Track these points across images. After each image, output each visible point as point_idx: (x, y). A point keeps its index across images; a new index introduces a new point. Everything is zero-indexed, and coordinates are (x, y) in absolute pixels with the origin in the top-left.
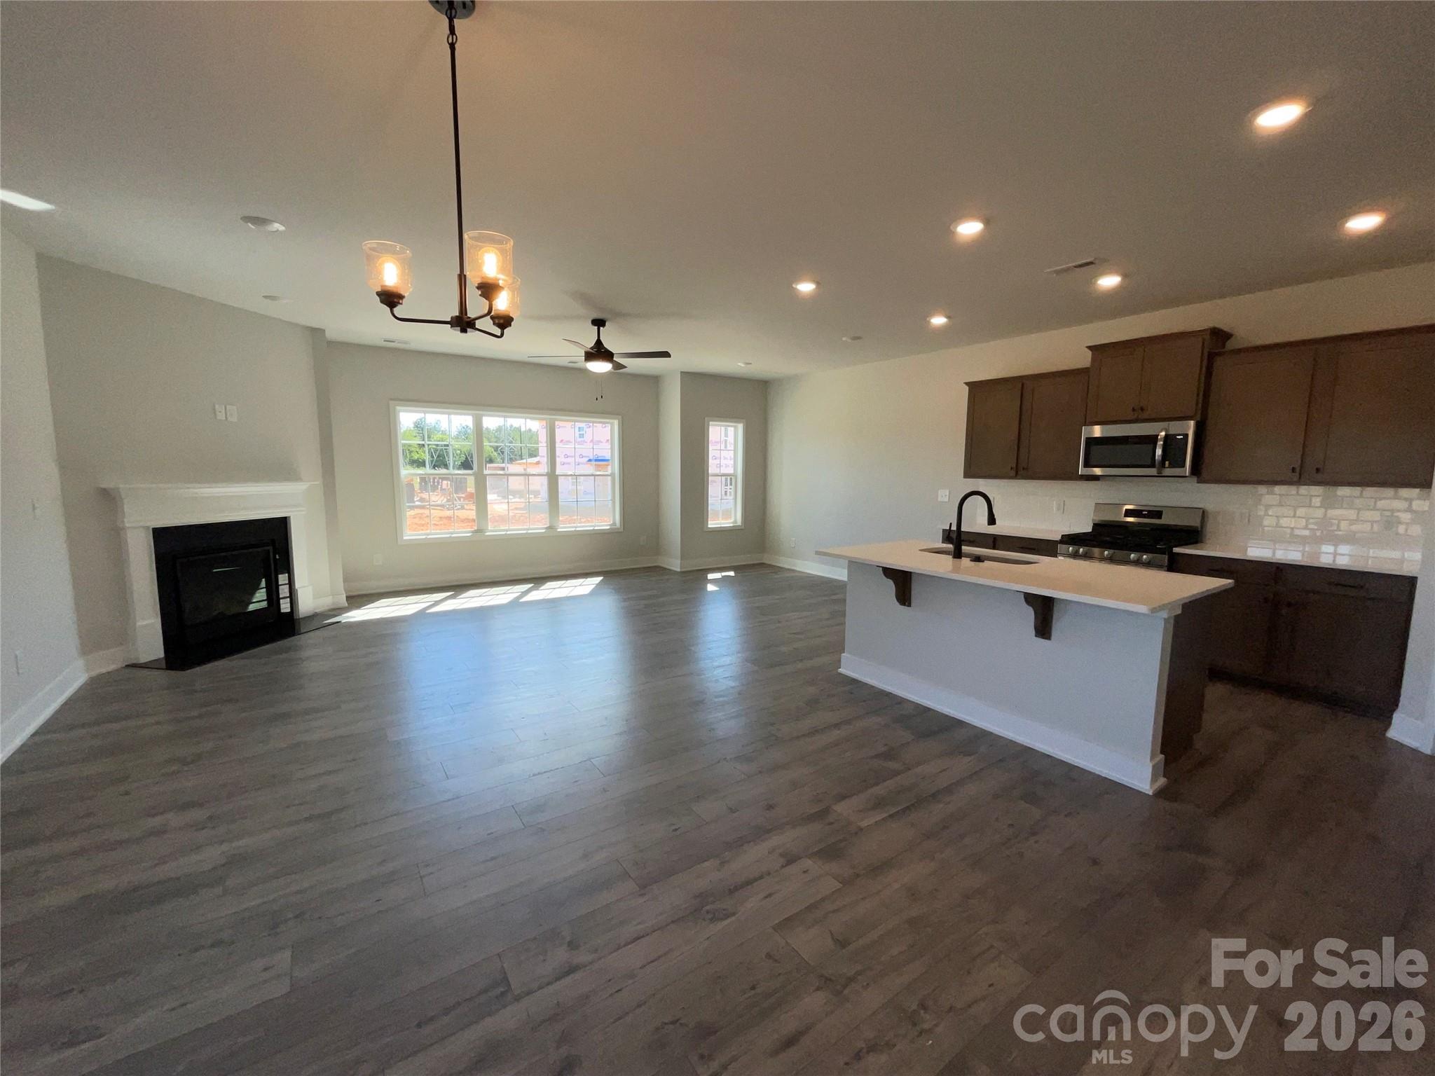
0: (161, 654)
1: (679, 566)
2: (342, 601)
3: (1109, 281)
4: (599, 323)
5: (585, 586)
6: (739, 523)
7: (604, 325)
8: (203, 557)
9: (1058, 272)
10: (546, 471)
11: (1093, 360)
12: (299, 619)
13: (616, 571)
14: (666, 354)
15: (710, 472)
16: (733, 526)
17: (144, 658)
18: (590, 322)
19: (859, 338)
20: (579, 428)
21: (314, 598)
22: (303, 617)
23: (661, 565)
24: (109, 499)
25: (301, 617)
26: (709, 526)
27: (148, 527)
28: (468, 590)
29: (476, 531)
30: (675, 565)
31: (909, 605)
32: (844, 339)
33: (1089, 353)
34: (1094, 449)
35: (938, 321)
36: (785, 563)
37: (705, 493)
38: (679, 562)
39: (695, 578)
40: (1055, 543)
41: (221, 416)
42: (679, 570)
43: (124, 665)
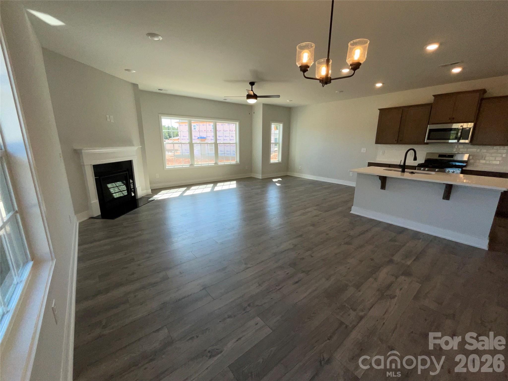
0: (100, 214)
1: (261, 177)
2: (150, 191)
3: (456, 70)
4: (252, 84)
5: (233, 185)
6: (280, 160)
7: (254, 84)
8: (106, 176)
9: (443, 66)
10: (213, 142)
11: (435, 100)
12: (138, 199)
13: (241, 179)
14: (278, 96)
15: (271, 142)
16: (278, 162)
17: (95, 215)
18: (249, 84)
19: (342, 91)
20: (194, 126)
21: (142, 191)
22: (140, 198)
23: (252, 176)
24: (77, 153)
25: (138, 198)
26: (271, 162)
27: (91, 165)
28: (192, 187)
29: (190, 165)
30: (260, 176)
31: (385, 189)
32: (336, 92)
33: (433, 98)
34: (432, 133)
35: (379, 85)
36: (296, 175)
37: (270, 150)
38: (261, 175)
39: (267, 181)
40: (416, 167)
41: (108, 120)
42: (261, 178)
43: (88, 218)
